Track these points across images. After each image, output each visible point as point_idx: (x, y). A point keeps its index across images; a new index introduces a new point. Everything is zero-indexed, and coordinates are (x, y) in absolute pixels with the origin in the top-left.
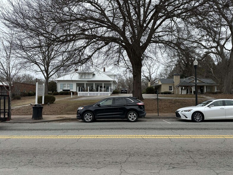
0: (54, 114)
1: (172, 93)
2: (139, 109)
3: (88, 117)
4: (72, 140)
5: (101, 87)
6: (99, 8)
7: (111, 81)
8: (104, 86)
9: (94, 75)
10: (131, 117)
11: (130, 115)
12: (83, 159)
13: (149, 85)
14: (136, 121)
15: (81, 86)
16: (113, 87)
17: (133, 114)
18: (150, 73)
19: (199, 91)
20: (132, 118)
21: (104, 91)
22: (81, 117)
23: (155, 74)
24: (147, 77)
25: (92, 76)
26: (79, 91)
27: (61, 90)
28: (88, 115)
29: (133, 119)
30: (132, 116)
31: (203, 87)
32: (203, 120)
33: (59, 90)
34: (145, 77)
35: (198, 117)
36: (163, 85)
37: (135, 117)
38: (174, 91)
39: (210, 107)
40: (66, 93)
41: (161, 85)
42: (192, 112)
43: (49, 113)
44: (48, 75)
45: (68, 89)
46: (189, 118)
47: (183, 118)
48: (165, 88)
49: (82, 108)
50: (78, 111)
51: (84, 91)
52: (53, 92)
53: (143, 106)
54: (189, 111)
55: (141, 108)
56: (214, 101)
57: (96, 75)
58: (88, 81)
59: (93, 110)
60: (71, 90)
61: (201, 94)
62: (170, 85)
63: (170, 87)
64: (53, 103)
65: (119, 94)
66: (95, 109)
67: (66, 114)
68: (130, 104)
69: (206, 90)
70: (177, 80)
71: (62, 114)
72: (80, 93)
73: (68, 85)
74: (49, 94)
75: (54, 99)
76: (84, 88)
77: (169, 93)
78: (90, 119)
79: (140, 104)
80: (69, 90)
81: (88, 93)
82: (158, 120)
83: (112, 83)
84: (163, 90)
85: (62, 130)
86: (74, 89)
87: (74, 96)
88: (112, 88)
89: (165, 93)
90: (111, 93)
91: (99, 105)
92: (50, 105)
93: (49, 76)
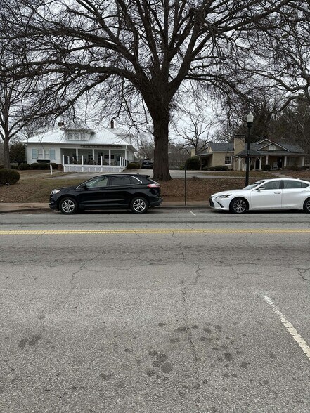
0: (16, 201)
1: (229, 168)
2: (150, 195)
3: (68, 205)
4: (31, 236)
5: (107, 156)
6: (92, 9)
7: (125, 146)
8: (111, 156)
9: (93, 133)
10: (137, 205)
11: (136, 203)
12: (36, 258)
13: (193, 154)
14: (145, 212)
15: (69, 154)
16: (128, 158)
17: (141, 202)
18: (196, 132)
19: (276, 165)
20: (138, 207)
21: (112, 164)
22: (56, 206)
23: (206, 133)
24: (192, 140)
25: (89, 136)
26: (66, 163)
27: (35, 161)
28: (67, 202)
29: (140, 210)
30: (139, 205)
31: (282, 158)
32: (247, 211)
33: (31, 160)
34: (187, 140)
35: (240, 206)
36: (216, 154)
37: (143, 206)
38: (232, 166)
39: (259, 191)
40: (43, 166)
41: (211, 155)
42: (231, 198)
43: (7, 199)
44: (7, 133)
45: (48, 159)
46: (226, 207)
47: (217, 207)
48: (218, 161)
49: (57, 192)
50: (52, 196)
51: (75, 164)
52: (19, 164)
53: (158, 189)
54: (227, 196)
55: (153, 193)
56: (268, 181)
57: (98, 135)
58: (82, 145)
59: (75, 194)
60: (52, 161)
61: (278, 170)
62: (228, 155)
63: (228, 159)
64: (15, 183)
65: (138, 170)
66: (79, 193)
67: (37, 202)
68: (137, 187)
69: (287, 164)
70: (239, 146)
71: (30, 201)
72: (68, 168)
73: (47, 152)
74: (13, 167)
75: (17, 177)
76: (75, 157)
77: (224, 169)
78: (71, 209)
79: (152, 185)
80: (49, 161)
81: (82, 168)
82: (184, 210)
83: (125, 149)
84: (214, 165)
85: (21, 223)
86: (58, 159)
87: (57, 172)
88: (126, 159)
89: (218, 169)
90: (124, 167)
91: (85, 187)
92: (11, 186)
93: (11, 134)
